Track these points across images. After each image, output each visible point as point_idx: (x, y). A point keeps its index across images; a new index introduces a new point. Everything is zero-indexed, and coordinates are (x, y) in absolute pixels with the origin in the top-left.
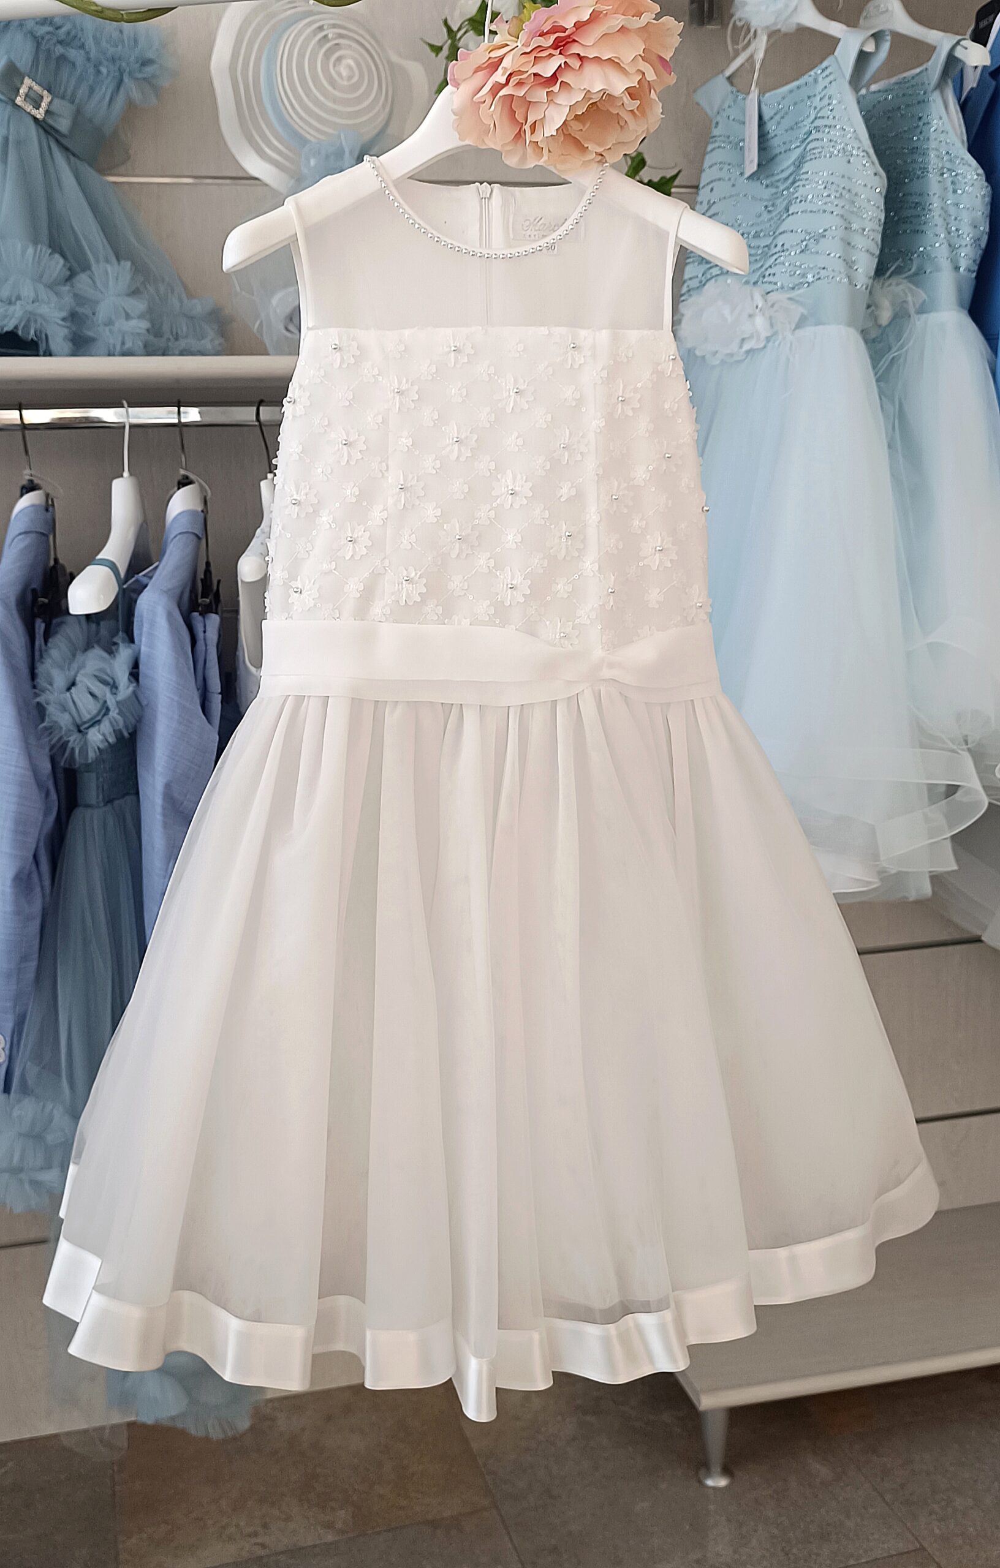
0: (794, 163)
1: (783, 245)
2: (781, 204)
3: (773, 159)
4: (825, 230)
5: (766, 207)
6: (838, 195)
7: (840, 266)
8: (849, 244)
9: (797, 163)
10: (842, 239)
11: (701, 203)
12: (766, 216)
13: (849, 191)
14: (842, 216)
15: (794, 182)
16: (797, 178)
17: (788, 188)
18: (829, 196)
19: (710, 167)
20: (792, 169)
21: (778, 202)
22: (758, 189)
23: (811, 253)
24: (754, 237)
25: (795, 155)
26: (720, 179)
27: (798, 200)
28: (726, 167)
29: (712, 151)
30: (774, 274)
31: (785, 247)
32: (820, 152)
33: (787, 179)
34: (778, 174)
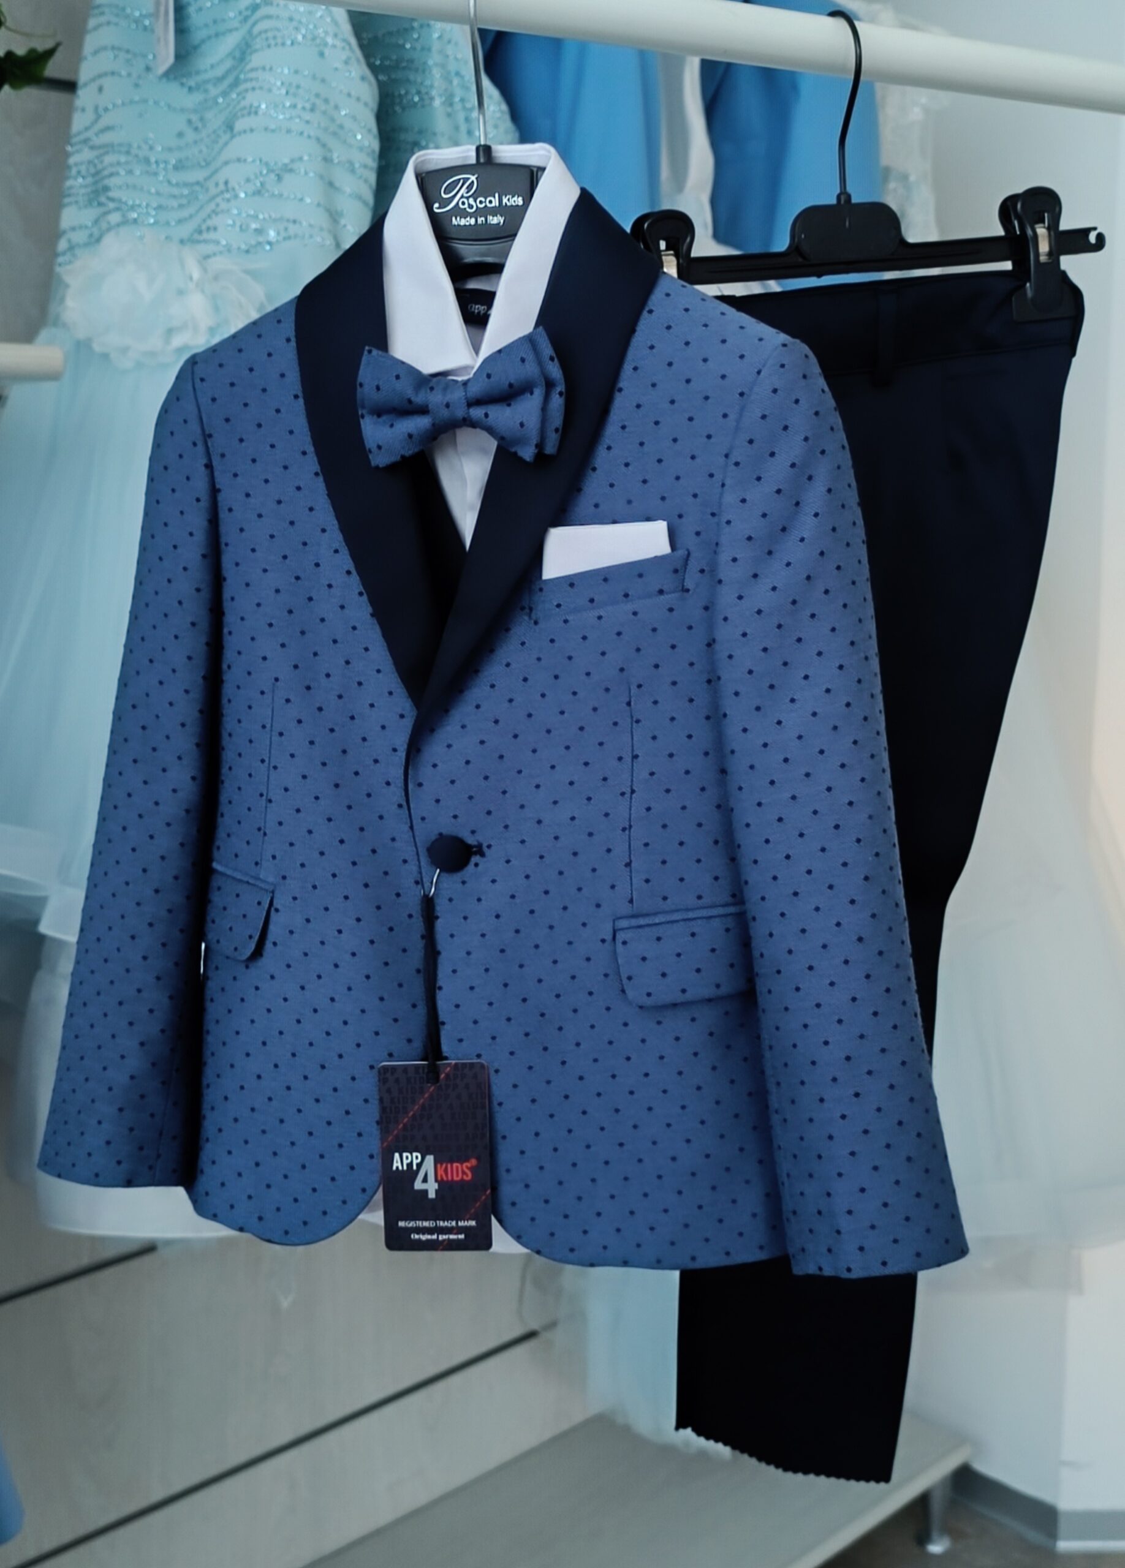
0: (230, 55)
1: (226, 183)
2: (215, 120)
3: (196, 48)
4: (292, 161)
5: (190, 122)
6: (308, 106)
7: (321, 219)
8: (331, 184)
9: (237, 54)
10: (321, 177)
11: (83, 110)
12: (190, 136)
13: (326, 101)
14: (318, 139)
15: (236, 83)
16: (242, 76)
17: (225, 94)
18: (294, 106)
19: (96, 52)
20: (229, 64)
21: (209, 115)
22: (175, 93)
23: (273, 195)
24: (176, 168)
25: (230, 42)
26: (113, 73)
27: (245, 112)
28: (122, 55)
29: (96, 28)
30: (215, 229)
31: (230, 185)
32: (275, 38)
33: (220, 79)
34: (206, 71)
